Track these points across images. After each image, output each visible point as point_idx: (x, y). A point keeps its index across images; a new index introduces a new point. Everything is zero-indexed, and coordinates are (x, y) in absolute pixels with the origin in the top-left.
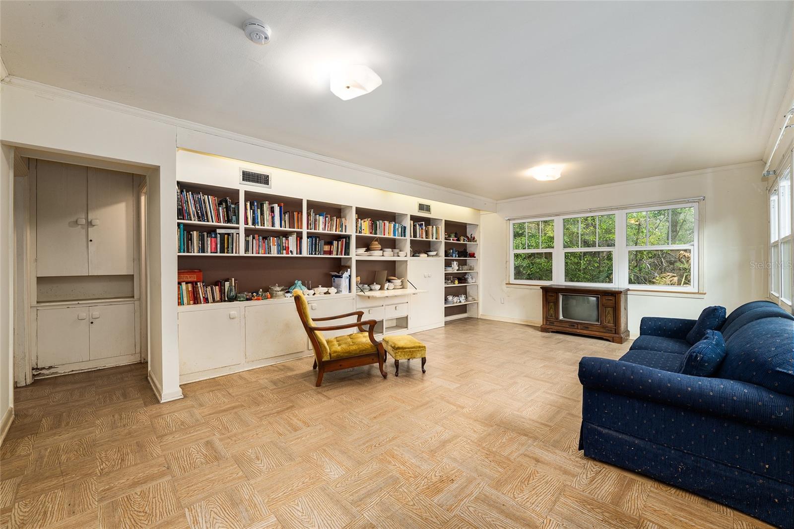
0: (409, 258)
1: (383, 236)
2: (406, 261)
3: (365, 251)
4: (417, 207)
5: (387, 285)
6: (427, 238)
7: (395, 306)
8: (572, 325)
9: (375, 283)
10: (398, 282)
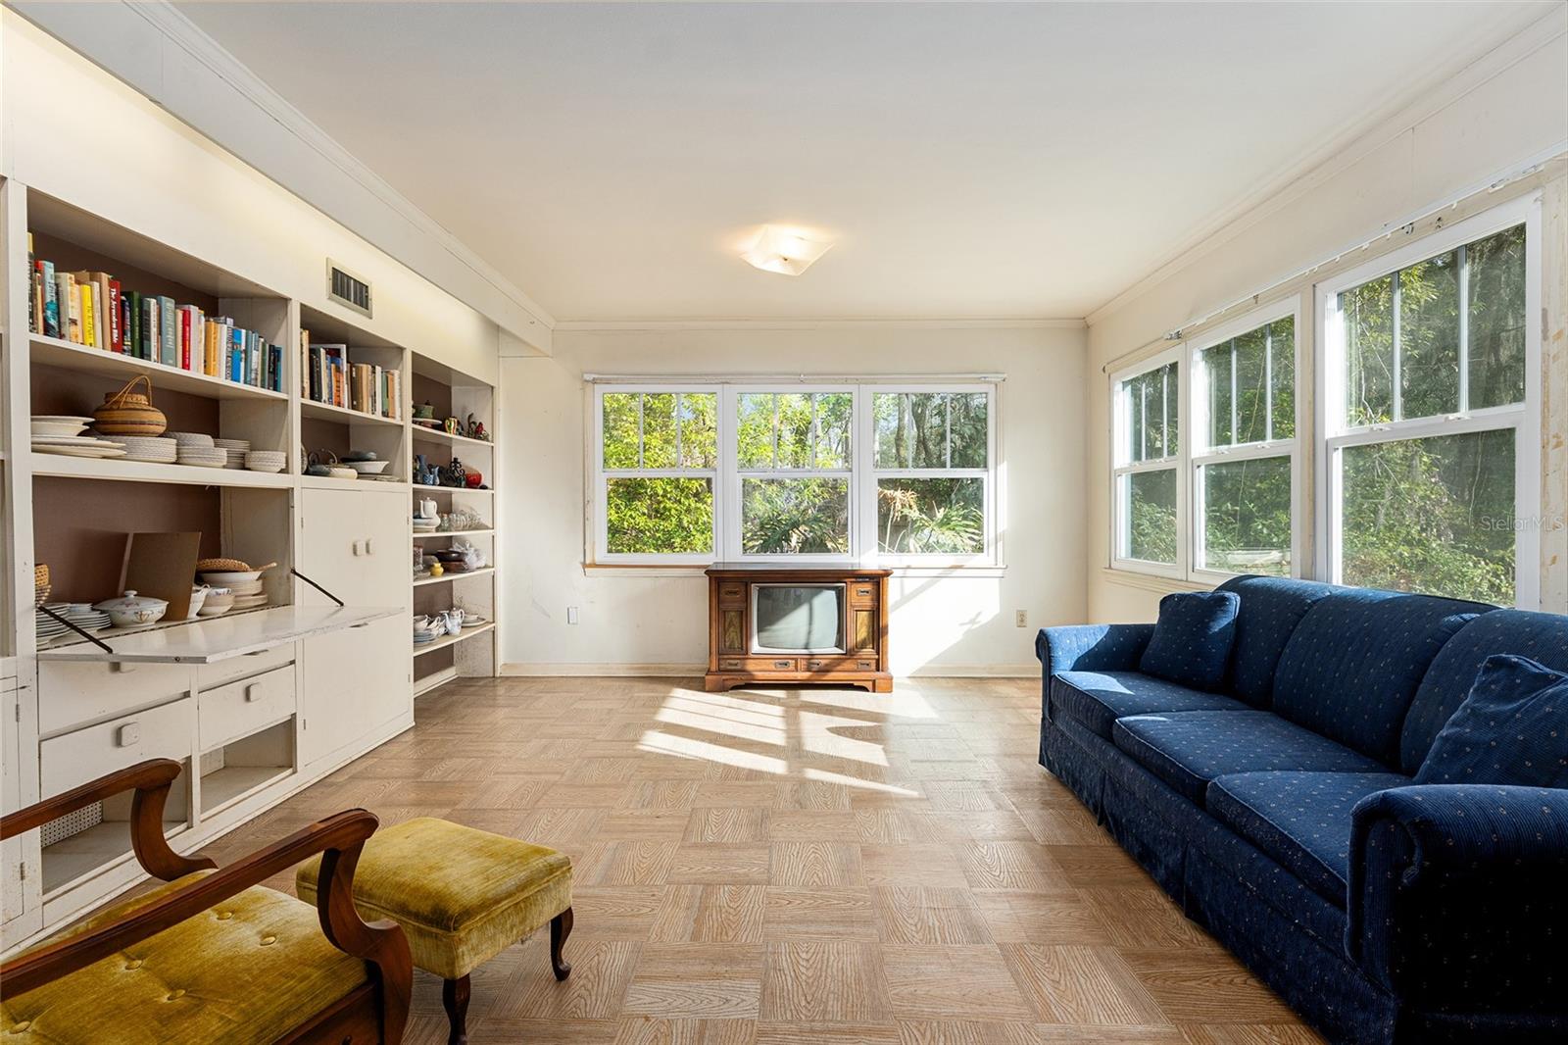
0: (296, 480)
1: (179, 371)
2: (287, 493)
3: (82, 434)
4: (324, 283)
5: (199, 597)
6: (354, 407)
7: (241, 686)
8: (783, 662)
9: (132, 594)
10: (248, 580)
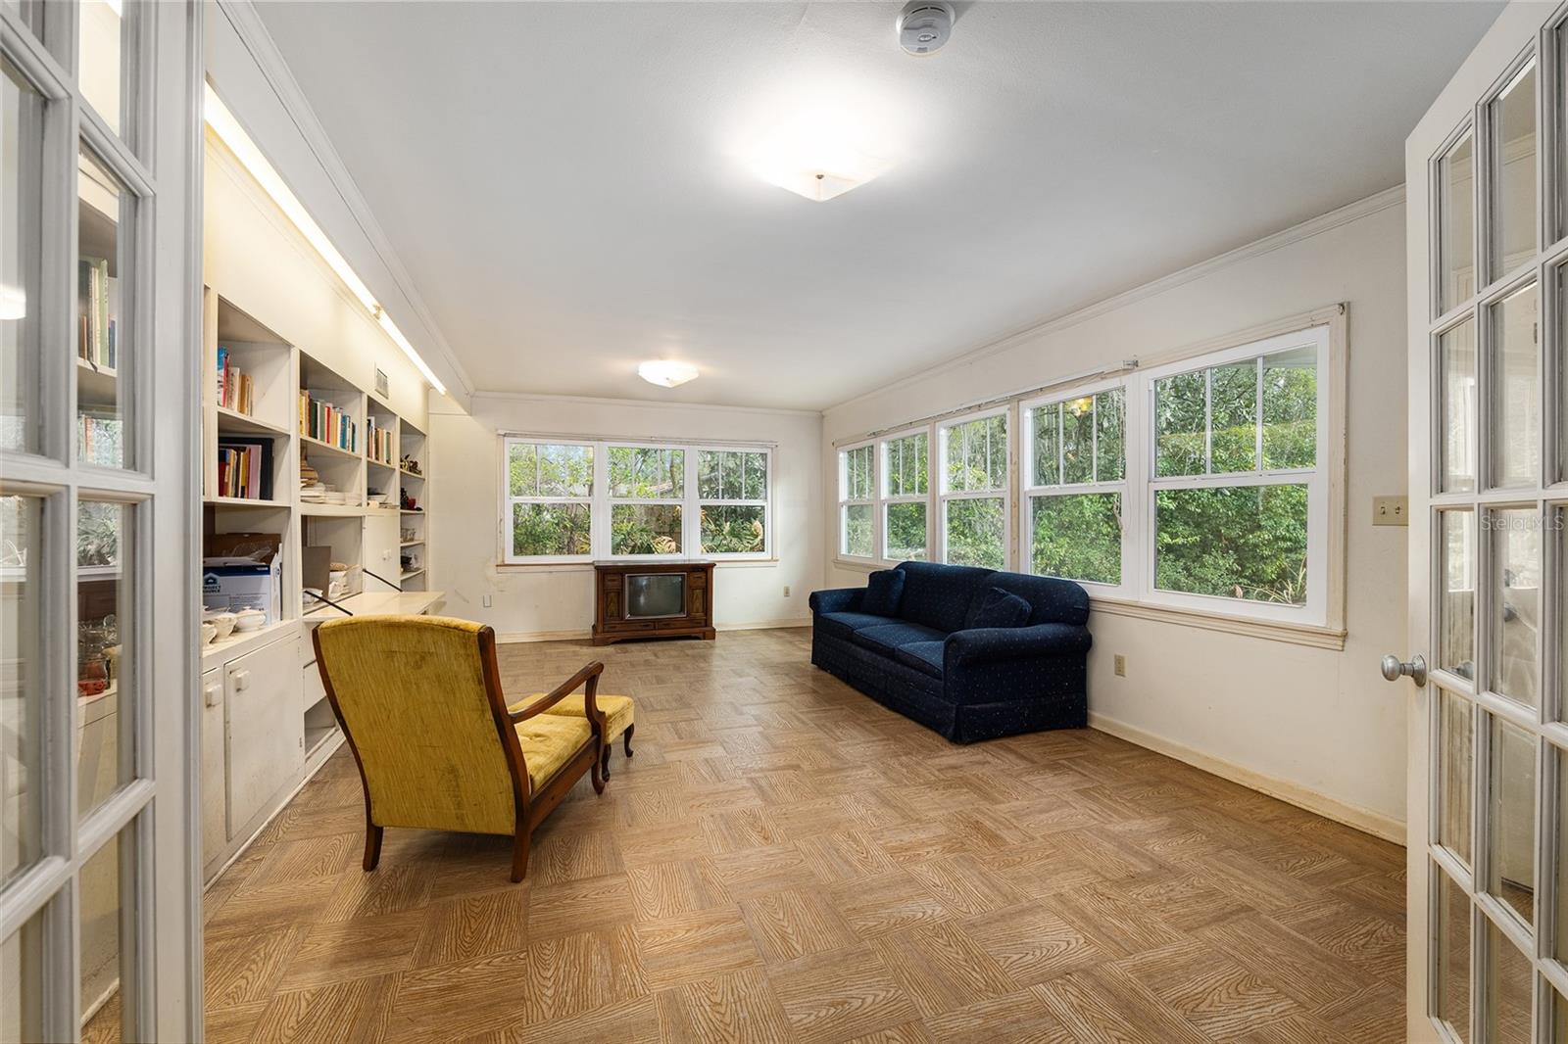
0: (364, 509)
2: (361, 519)
6: (376, 459)
8: (646, 624)
10: (341, 576)
